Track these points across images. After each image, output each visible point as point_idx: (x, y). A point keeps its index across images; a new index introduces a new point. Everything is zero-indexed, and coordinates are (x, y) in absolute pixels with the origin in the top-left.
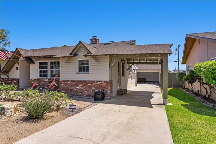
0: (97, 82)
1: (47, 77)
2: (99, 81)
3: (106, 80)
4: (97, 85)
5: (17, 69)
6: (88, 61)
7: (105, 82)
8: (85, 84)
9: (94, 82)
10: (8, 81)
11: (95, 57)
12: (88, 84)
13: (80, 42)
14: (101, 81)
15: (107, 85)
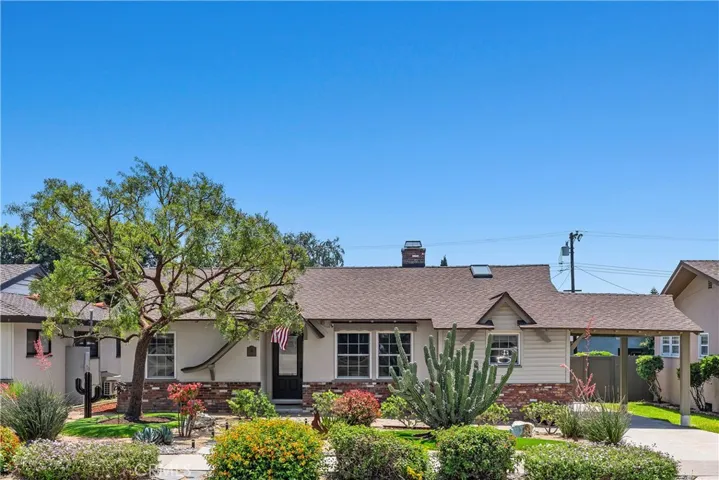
0: (544, 385)
1: (368, 375)
2: (549, 385)
3: (563, 381)
4: (542, 392)
5: (251, 351)
6: (515, 337)
7: (562, 385)
8: (511, 392)
9: (536, 386)
10: (213, 391)
11: (543, 334)
12: (520, 392)
13: (506, 294)
14: (553, 385)
15: (566, 392)
